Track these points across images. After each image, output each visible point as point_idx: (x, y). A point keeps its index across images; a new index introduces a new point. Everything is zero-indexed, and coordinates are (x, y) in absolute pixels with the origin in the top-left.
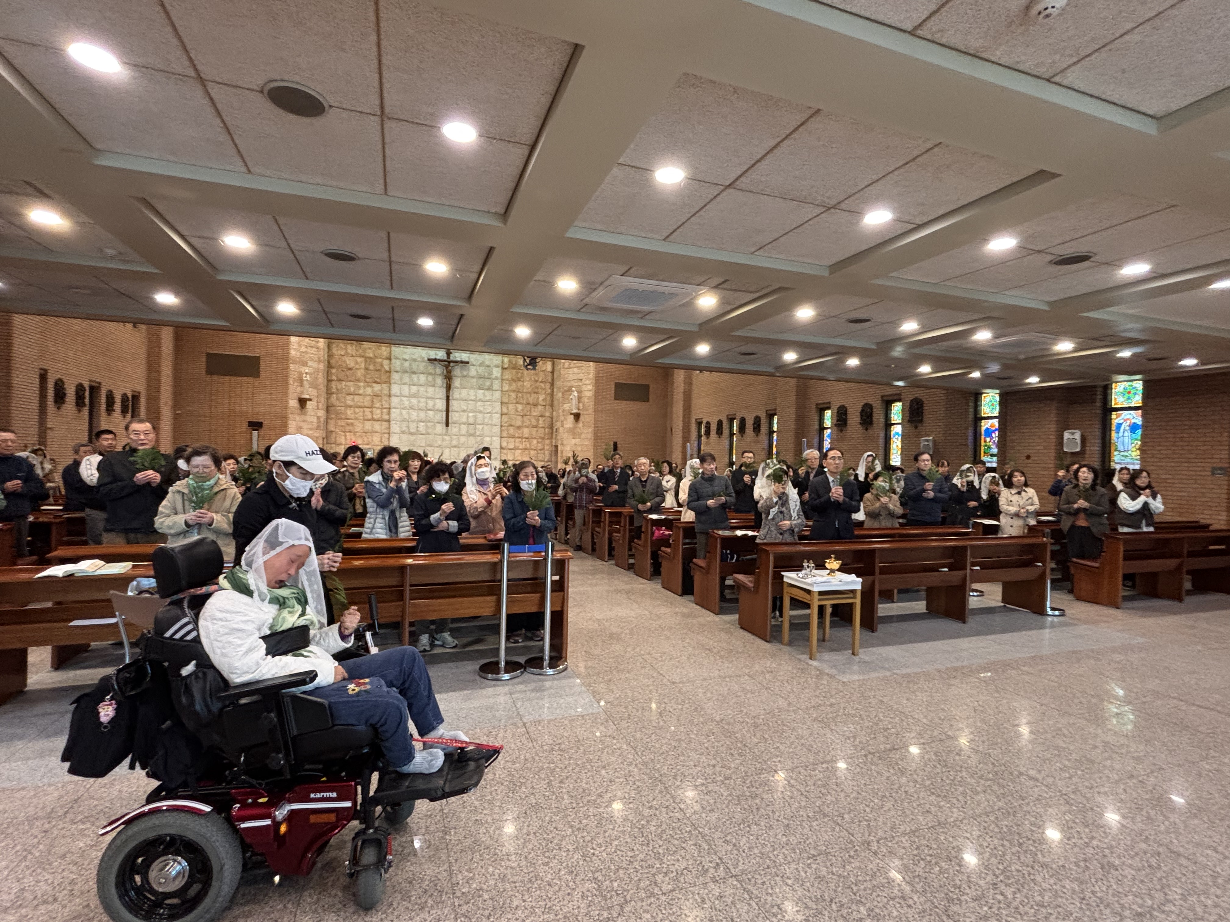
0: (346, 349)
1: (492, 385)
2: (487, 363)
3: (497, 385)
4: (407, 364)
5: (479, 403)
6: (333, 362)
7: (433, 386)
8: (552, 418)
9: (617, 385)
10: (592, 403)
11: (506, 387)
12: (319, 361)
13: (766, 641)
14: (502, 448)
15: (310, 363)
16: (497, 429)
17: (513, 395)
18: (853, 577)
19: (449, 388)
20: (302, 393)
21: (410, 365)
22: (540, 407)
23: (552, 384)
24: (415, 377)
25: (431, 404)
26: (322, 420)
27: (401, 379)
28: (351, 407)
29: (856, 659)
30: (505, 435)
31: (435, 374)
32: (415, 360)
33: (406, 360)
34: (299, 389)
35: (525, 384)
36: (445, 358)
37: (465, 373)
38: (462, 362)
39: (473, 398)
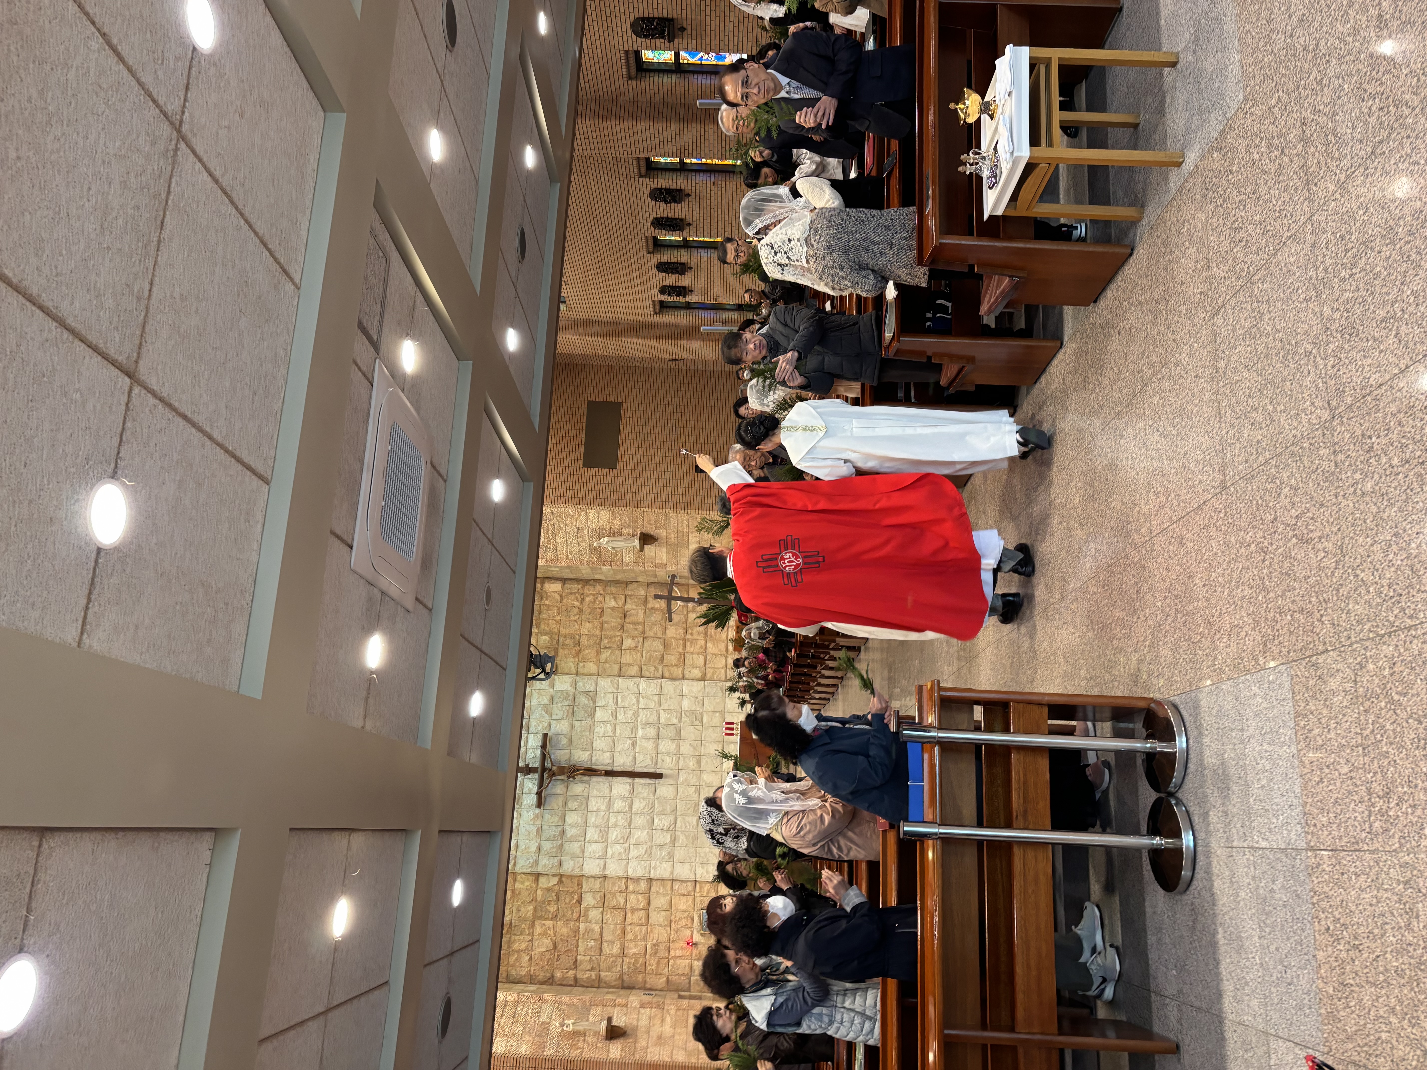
0: (519, 951)
1: (587, 693)
2: (546, 701)
3: (586, 684)
4: (547, 846)
5: (620, 717)
6: (542, 975)
7: (587, 798)
8: (649, 584)
9: (588, 463)
10: (623, 511)
11: (592, 667)
12: (540, 1000)
13: (1131, 254)
14: (703, 678)
15: (544, 1018)
16: (669, 686)
17: (605, 655)
18: (1002, 64)
19: (591, 772)
20: (596, 1033)
21: (548, 839)
22: (628, 606)
23: (585, 582)
24: (570, 832)
25: (618, 805)
26: (647, 998)
27: (573, 856)
28: (623, 947)
29: (1186, 59)
30: (679, 672)
31: (565, 795)
32: (540, 831)
33: (539, 847)
34: (590, 1039)
35: (584, 631)
36: (536, 776)
37: (564, 741)
38: (543, 747)
39: (609, 728)
